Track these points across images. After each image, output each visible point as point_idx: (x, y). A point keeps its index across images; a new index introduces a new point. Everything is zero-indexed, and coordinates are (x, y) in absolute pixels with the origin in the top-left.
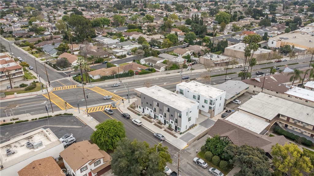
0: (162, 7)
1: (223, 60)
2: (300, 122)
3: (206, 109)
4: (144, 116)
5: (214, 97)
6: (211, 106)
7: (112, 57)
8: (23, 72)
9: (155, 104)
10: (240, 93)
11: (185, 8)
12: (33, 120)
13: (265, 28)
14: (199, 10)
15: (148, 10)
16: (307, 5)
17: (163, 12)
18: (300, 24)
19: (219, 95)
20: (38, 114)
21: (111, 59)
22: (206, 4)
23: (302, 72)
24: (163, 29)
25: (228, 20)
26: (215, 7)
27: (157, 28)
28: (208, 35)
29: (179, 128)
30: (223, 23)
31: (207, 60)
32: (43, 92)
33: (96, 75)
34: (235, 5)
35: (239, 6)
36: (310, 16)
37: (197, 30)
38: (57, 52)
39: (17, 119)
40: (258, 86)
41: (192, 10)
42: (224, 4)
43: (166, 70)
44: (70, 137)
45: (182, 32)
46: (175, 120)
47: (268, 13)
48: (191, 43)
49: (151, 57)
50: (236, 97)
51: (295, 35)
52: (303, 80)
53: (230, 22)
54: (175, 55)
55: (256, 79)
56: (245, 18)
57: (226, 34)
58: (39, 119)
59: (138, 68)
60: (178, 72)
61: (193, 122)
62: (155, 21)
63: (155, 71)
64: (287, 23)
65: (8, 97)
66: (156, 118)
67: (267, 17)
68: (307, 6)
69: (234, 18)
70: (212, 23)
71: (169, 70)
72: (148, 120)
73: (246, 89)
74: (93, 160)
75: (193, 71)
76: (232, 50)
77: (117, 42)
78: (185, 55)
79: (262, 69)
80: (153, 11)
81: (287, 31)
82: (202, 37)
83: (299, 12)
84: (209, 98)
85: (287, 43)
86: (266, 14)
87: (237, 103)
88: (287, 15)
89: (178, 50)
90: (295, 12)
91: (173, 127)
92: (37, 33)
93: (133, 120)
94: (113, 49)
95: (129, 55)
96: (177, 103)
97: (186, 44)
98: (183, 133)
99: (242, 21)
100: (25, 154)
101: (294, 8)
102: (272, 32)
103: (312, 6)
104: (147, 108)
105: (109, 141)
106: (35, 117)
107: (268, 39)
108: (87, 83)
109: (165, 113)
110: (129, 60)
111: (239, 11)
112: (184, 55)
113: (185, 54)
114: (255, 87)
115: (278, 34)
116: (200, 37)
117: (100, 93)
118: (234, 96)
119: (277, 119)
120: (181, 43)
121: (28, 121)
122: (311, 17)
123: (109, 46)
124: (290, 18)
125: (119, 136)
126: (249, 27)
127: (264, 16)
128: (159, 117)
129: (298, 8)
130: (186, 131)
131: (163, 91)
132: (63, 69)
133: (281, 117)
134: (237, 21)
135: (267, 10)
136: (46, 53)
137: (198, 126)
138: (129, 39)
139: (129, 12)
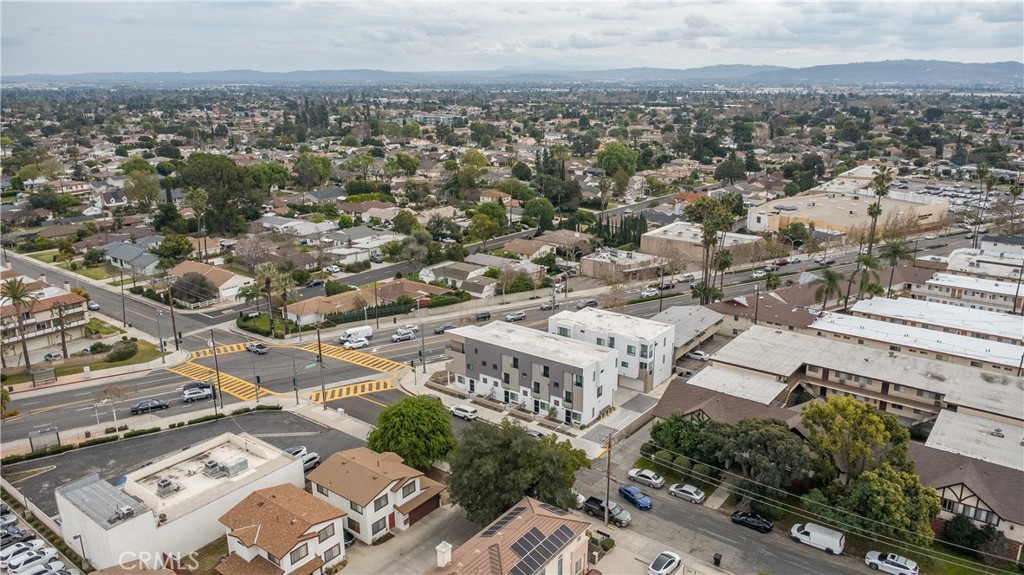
0: (426, 131)
1: (642, 264)
2: (853, 377)
3: (633, 371)
4: (478, 399)
5: (650, 339)
6: (643, 360)
7: (330, 269)
8: (86, 314)
9: (507, 361)
10: (703, 333)
11: (498, 136)
12: (172, 426)
13: (732, 184)
14: (539, 141)
15: (388, 141)
16: (831, 123)
17: (434, 145)
18: (821, 172)
19: (659, 333)
20: (179, 414)
21: (330, 273)
22: (553, 124)
23: (841, 277)
24: (451, 192)
25: (632, 164)
26: (584, 133)
27: (434, 191)
28: (585, 205)
29: (576, 416)
30: (621, 172)
31: (601, 264)
32: (164, 362)
33: (307, 314)
34: (639, 127)
35: (648, 128)
36: (843, 153)
37: (555, 192)
38: (158, 261)
39: (125, 428)
40: (743, 316)
41: (520, 141)
42: (607, 123)
43: (498, 292)
44: (302, 453)
45: (513, 198)
46: (564, 395)
47: (732, 146)
48: (546, 225)
49: (448, 264)
50: (696, 343)
51: (811, 199)
52: (847, 298)
53: (637, 170)
54: (512, 257)
55: (737, 299)
56: (674, 161)
57: (633, 202)
58: (190, 423)
59: (420, 292)
60: (531, 299)
61: (606, 400)
62: (419, 172)
63: (470, 298)
64: (788, 172)
65: (62, 379)
66: (511, 400)
67: (733, 157)
68: (833, 127)
69: (646, 160)
70: (585, 173)
71: (506, 293)
72: (489, 407)
73: (717, 324)
74: (401, 479)
75: (570, 295)
76: (662, 239)
77: (331, 230)
78: (536, 255)
79: (744, 282)
80: (402, 145)
81: (790, 192)
82: (571, 211)
83: (814, 143)
84: (638, 340)
85: (796, 218)
86: (729, 149)
87: (699, 357)
88: (783, 150)
89: (514, 244)
90: (801, 143)
91: (561, 416)
92: (58, 211)
93: (452, 409)
94: (325, 247)
95: (377, 262)
96: (566, 355)
97: (530, 229)
98: (588, 426)
99: (670, 169)
100: (210, 490)
101: (798, 132)
102: (752, 194)
103: (847, 124)
104: (482, 376)
105: (421, 444)
106: (176, 419)
107: (746, 212)
108: (287, 333)
109: (535, 383)
110: (382, 274)
111: (655, 143)
112: (534, 256)
113: (537, 253)
114: (736, 319)
115: (768, 200)
116: (563, 211)
117: (335, 357)
118: (692, 341)
119: (801, 378)
120: (516, 227)
121: (158, 429)
122: (846, 155)
123: (308, 241)
124: (791, 159)
125: (442, 433)
126: (689, 182)
127: (724, 156)
128: (520, 395)
129: (811, 132)
130: (594, 422)
131: (521, 331)
132: (196, 305)
133: (808, 373)
134: (653, 169)
135: (727, 138)
136: (118, 265)
137: (619, 410)
138: (359, 221)
139: (331, 147)
